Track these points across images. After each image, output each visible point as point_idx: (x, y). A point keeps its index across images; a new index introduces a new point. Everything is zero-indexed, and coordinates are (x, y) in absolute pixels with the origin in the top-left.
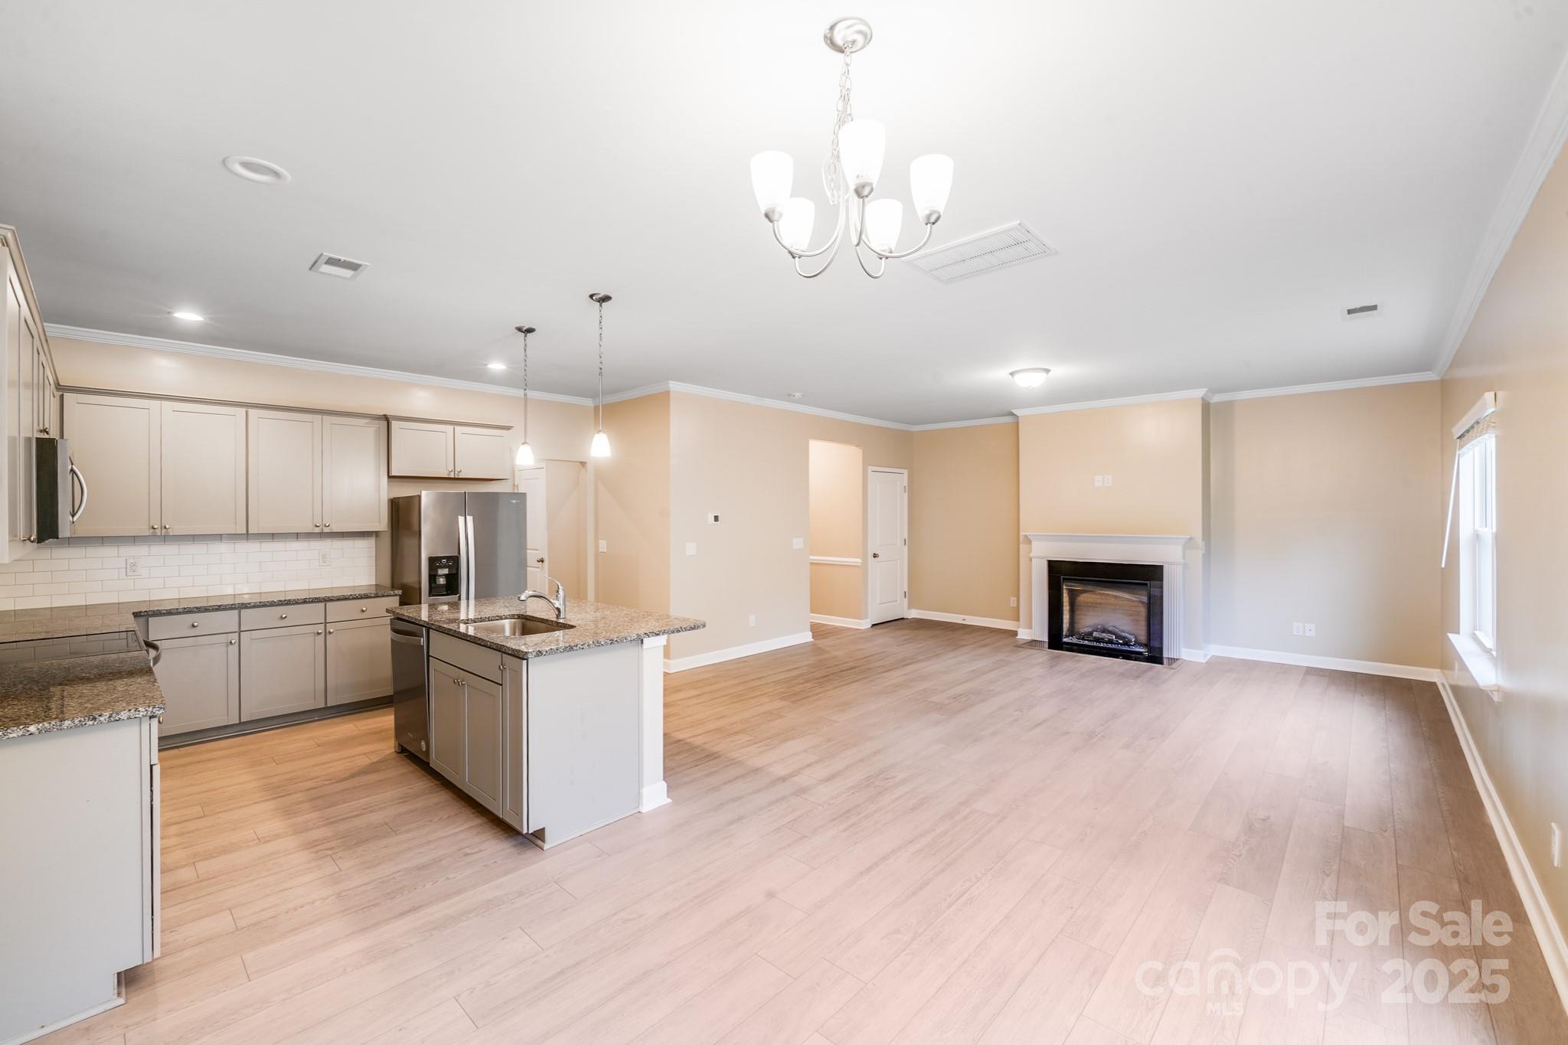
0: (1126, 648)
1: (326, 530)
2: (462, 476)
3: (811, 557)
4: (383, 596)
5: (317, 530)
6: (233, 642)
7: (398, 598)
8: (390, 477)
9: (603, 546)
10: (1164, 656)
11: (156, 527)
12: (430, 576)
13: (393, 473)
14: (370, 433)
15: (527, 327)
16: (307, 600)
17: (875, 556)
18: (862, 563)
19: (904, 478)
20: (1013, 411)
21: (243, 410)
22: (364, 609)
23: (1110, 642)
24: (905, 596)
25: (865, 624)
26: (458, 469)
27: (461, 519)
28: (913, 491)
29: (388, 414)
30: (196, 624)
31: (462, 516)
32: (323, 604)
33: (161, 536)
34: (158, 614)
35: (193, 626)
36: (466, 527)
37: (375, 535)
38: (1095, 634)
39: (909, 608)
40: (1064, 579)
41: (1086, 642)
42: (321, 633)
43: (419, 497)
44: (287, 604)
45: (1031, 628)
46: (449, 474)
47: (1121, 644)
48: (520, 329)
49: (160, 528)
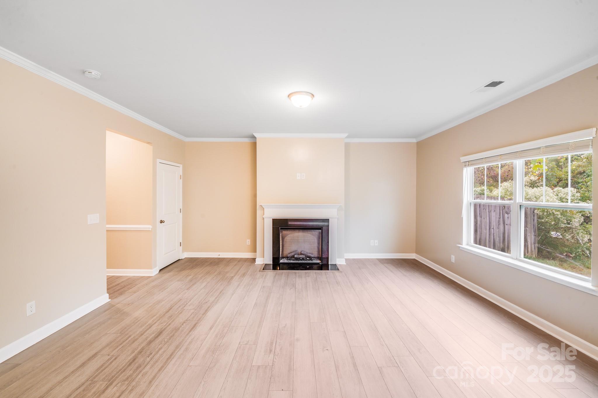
0: (311, 262)
3: (108, 226)
10: (329, 264)
17: (162, 222)
18: (152, 228)
19: (180, 170)
20: (254, 134)
23: (303, 259)
24: (181, 245)
25: (154, 272)
28: (185, 178)
38: (296, 256)
39: (183, 252)
40: (281, 228)
41: (292, 261)
45: (264, 258)
47: (308, 260)
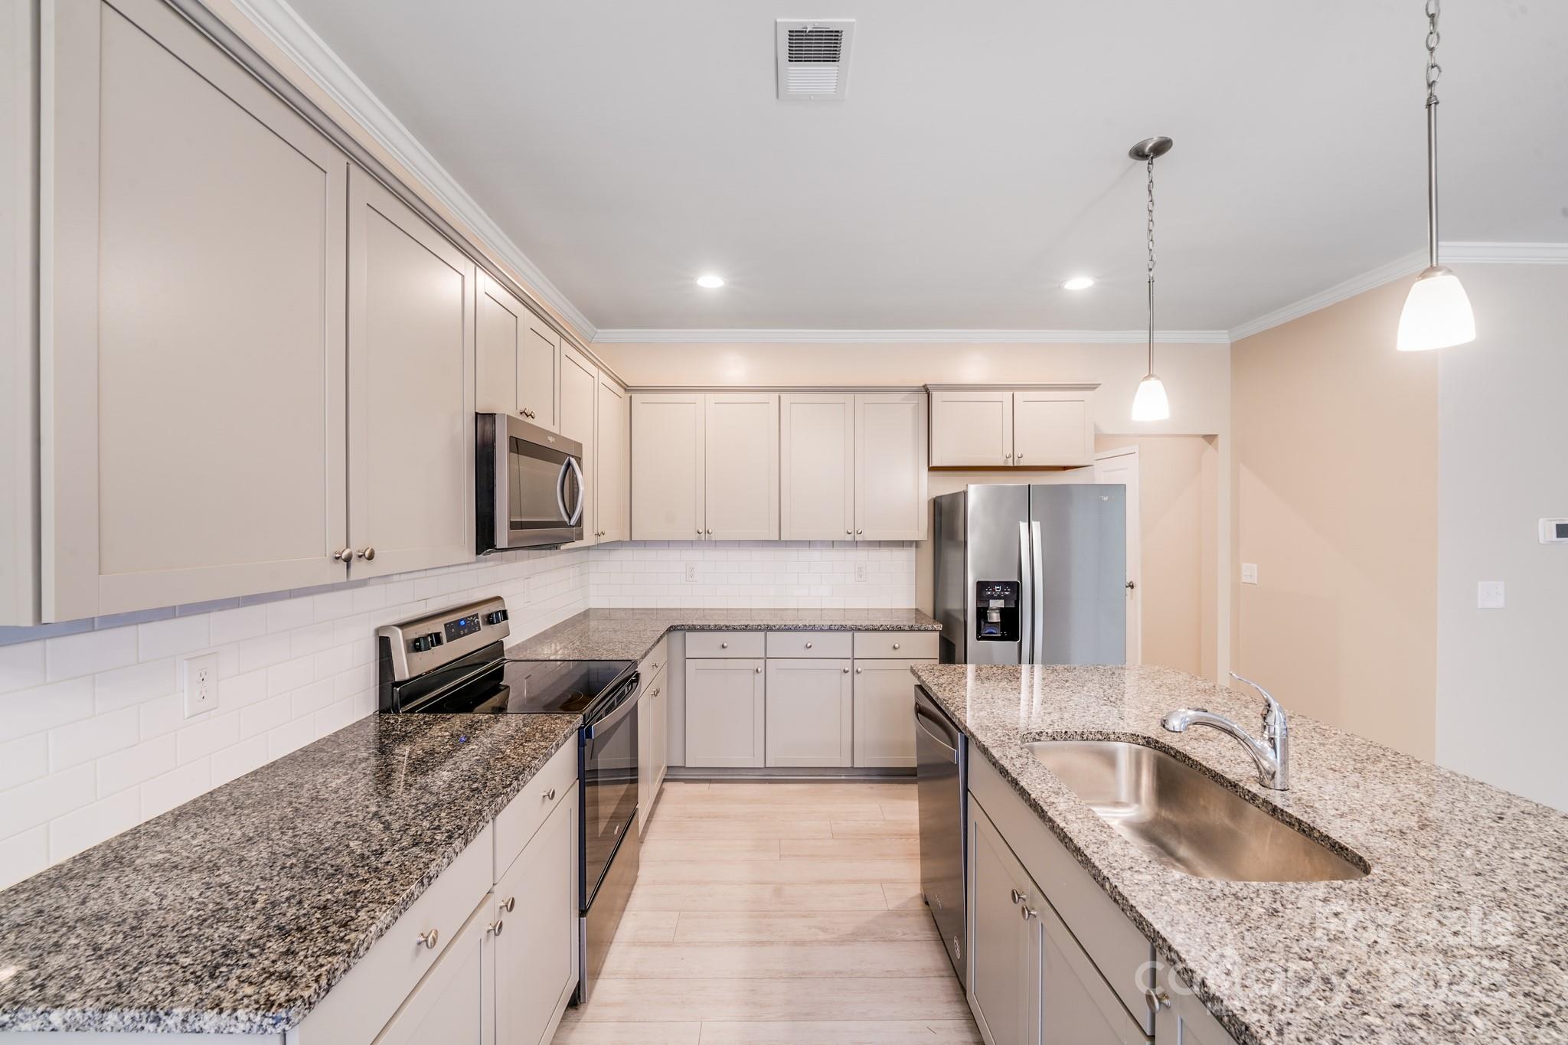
1: (858, 538)
2: (1023, 463)
4: (919, 630)
5: (849, 538)
6: (759, 670)
7: (938, 634)
8: (932, 469)
9: (1250, 572)
11: (700, 531)
12: (978, 609)
13: (935, 463)
14: (908, 410)
15: (1156, 139)
16: (833, 627)
21: (775, 396)
22: (897, 645)
26: (1017, 453)
27: (1024, 526)
29: (927, 383)
30: (725, 645)
31: (1024, 521)
32: (850, 634)
33: (704, 540)
34: (693, 629)
35: (723, 647)
36: (1031, 537)
37: (914, 545)
42: (848, 671)
43: (965, 493)
44: (812, 630)
46: (1006, 461)
48: (1139, 153)
49: (704, 533)
